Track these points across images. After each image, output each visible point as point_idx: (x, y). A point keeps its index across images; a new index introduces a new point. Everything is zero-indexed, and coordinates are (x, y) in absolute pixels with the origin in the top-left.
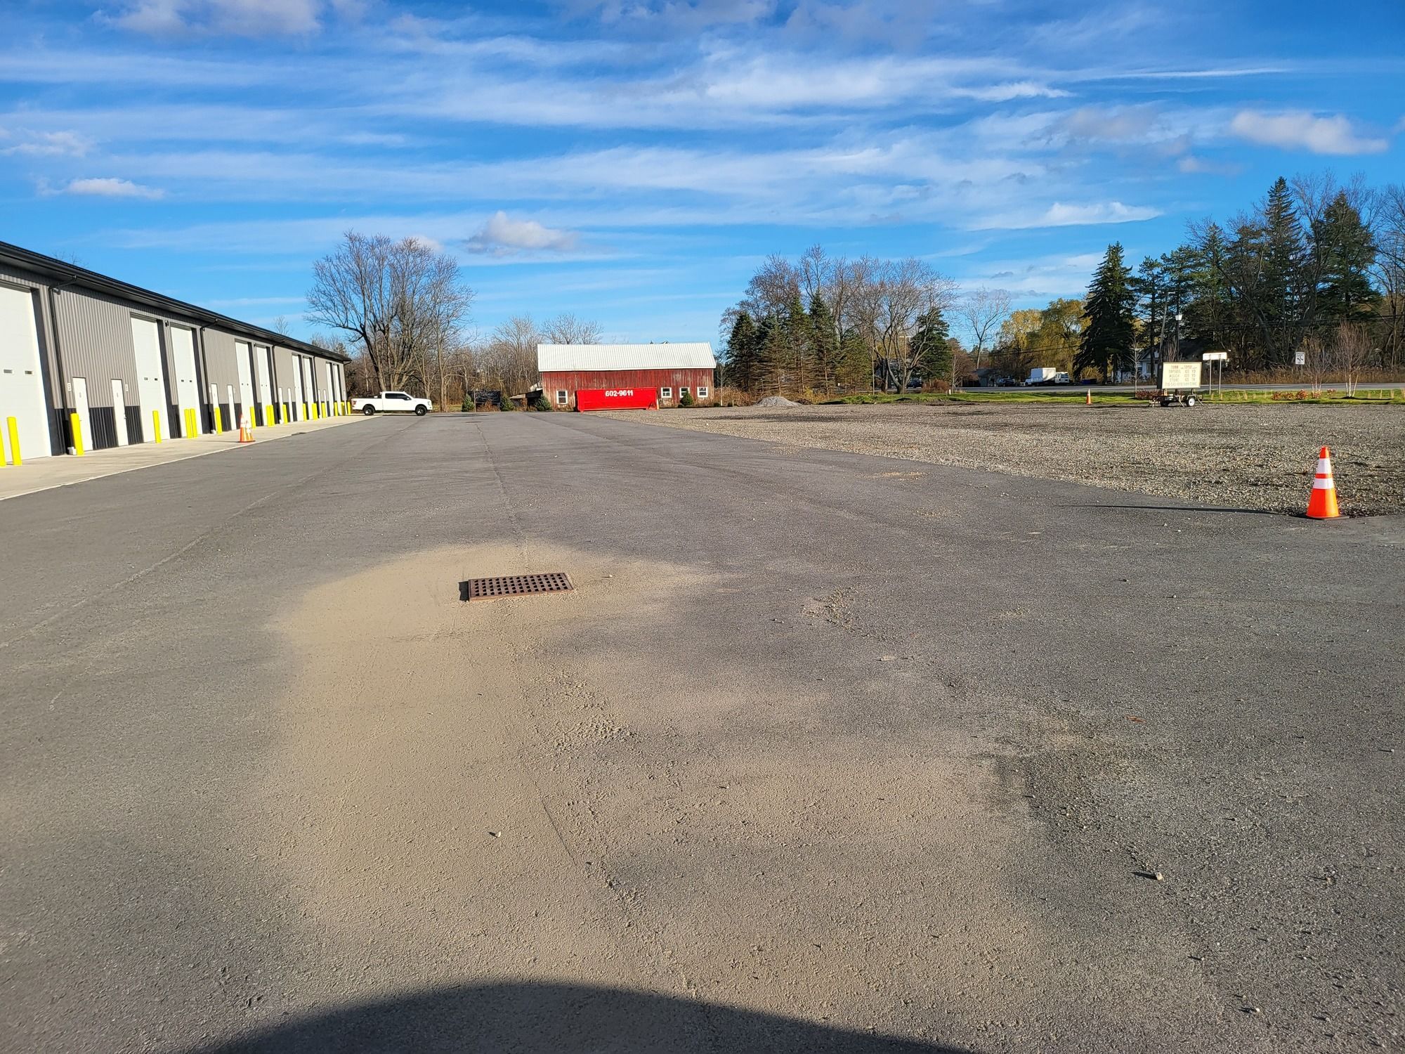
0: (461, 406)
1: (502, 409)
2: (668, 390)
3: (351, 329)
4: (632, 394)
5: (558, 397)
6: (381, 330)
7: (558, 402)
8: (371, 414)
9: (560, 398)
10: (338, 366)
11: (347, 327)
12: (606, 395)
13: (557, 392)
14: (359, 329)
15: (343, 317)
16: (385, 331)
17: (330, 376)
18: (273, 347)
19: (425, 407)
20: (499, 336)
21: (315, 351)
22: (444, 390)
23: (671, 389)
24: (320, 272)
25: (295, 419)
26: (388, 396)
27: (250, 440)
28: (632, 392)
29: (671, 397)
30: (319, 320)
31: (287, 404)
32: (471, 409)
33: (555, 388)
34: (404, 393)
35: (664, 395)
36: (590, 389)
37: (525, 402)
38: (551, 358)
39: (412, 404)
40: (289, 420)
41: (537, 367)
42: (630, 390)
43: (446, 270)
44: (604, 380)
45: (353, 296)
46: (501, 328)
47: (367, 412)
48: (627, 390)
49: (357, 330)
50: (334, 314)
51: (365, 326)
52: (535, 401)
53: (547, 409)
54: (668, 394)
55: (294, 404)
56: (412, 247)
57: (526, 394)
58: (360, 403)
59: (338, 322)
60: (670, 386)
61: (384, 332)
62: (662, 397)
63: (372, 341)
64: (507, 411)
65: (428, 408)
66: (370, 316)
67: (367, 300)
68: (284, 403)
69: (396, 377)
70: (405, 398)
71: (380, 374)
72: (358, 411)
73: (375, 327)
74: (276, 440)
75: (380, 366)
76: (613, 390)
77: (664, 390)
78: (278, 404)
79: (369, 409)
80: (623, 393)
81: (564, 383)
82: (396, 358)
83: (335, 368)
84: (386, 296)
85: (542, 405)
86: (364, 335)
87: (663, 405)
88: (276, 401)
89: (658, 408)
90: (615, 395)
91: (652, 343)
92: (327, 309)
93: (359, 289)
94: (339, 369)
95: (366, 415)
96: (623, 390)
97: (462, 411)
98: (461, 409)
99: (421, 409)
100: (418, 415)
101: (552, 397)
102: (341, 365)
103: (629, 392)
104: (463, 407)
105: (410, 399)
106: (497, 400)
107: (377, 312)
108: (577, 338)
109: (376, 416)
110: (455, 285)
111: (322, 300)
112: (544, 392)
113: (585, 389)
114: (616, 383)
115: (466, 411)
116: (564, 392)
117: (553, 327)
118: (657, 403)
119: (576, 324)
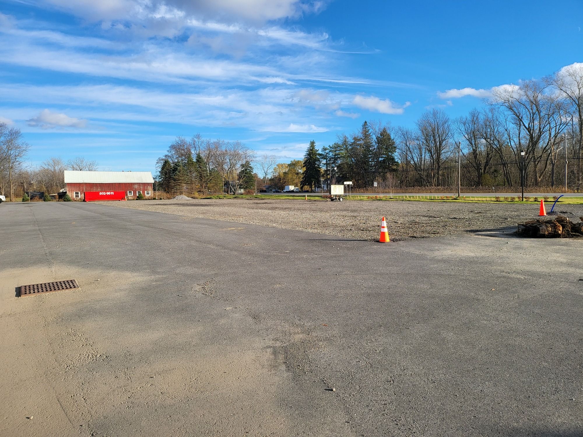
0: (22, 199)
1: (44, 200)
2: (131, 192)
4: (113, 194)
5: (75, 195)
7: (75, 197)
12: (100, 194)
13: (75, 193)
20: (44, 166)
22: (12, 191)
23: (132, 192)
28: (113, 193)
29: (132, 195)
32: (27, 200)
33: (73, 191)
35: (129, 194)
36: (92, 191)
37: (57, 197)
38: (71, 177)
41: (64, 181)
42: (112, 192)
43: (14, 134)
44: (99, 187)
46: (45, 162)
48: (111, 192)
52: (62, 196)
53: (69, 200)
57: (58, 193)
60: (132, 190)
62: (128, 195)
64: (47, 201)
65: (3, 200)
76: (104, 192)
77: (129, 192)
80: (108, 193)
81: (78, 188)
85: (67, 199)
87: (129, 199)
89: (126, 200)
90: (105, 194)
91: (123, 171)
96: (108, 192)
97: (22, 201)
98: (22, 200)
101: (71, 194)
103: (111, 193)
104: (23, 199)
106: (42, 196)
108: (85, 168)
110: (19, 141)
112: (68, 192)
113: (89, 191)
114: (105, 189)
115: (25, 201)
116: (78, 193)
117: (72, 163)
118: (126, 198)
119: (85, 161)
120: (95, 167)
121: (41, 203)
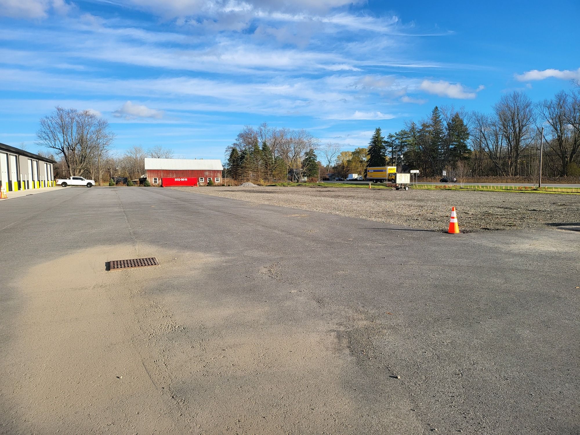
0: (109, 183)
1: (128, 185)
2: (202, 179)
3: (57, 148)
4: (187, 180)
5: (153, 181)
6: (71, 149)
7: (153, 183)
8: (65, 186)
11: (55, 148)
12: (175, 180)
13: (153, 179)
14: (61, 149)
15: (53, 143)
17: (46, 169)
18: (19, 156)
19: (92, 184)
20: (127, 154)
21: (39, 158)
22: (101, 177)
23: (204, 178)
24: (43, 123)
25: (28, 188)
26: (74, 179)
27: (5, 197)
28: (187, 179)
29: (204, 181)
30: (42, 144)
31: (24, 181)
32: (113, 185)
33: (152, 177)
34: (81, 177)
35: (201, 181)
36: (168, 178)
37: (139, 182)
38: (150, 164)
39: (85, 182)
40: (25, 189)
41: (144, 167)
42: (186, 178)
43: (102, 125)
44: (175, 174)
45: (58, 134)
46: (128, 150)
47: (63, 186)
48: (185, 178)
50: (49, 142)
51: (63, 148)
52: (143, 182)
53: (148, 186)
54: (202, 180)
55: (28, 181)
56: (87, 114)
57: (139, 179)
58: (60, 181)
59: (51, 145)
61: (73, 150)
62: (200, 181)
63: (67, 154)
64: (130, 186)
65: (93, 184)
66: (67, 143)
67: (65, 136)
68: (23, 181)
69: (78, 170)
70: (82, 180)
71: (70, 169)
72: (59, 185)
73: (68, 148)
74: (18, 198)
75: (70, 165)
76: (178, 178)
77: (201, 179)
78: (20, 181)
79: (65, 184)
80: (183, 180)
81: (156, 175)
82: (78, 162)
84: (74, 136)
85: (147, 184)
86: (63, 151)
87: (200, 185)
88: (19, 180)
89: (198, 186)
90: (179, 180)
91: (196, 159)
92: (46, 139)
93: (62, 131)
94: (50, 166)
96: (183, 178)
97: (109, 186)
98: (108, 185)
99: (89, 185)
100: (88, 187)
101: (151, 180)
102: (52, 165)
103: (185, 179)
104: (110, 184)
105: (84, 180)
106: (126, 181)
107: (70, 141)
108: (163, 156)
109: (67, 187)
110: (106, 131)
111: (43, 135)
112: (147, 178)
113: (166, 178)
114: (180, 175)
115: (111, 186)
116: (157, 179)
117: (152, 151)
118: (198, 184)
119: (162, 150)
120: (171, 155)
121: (125, 188)
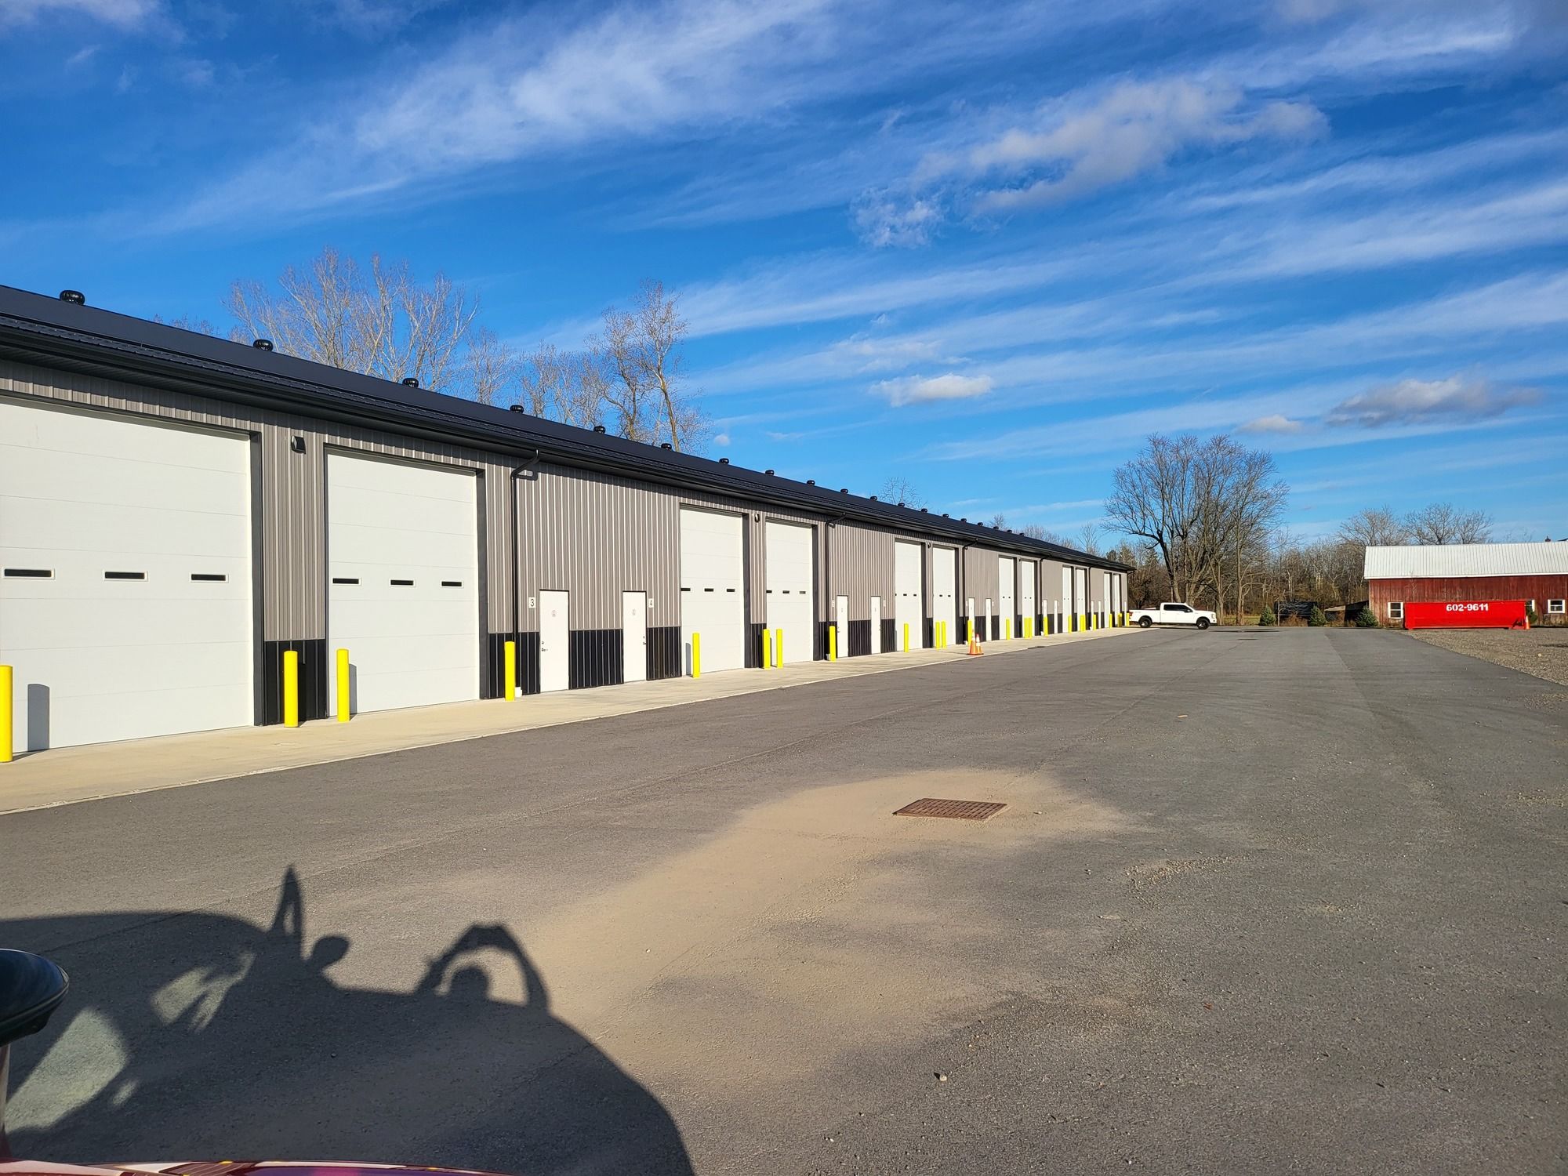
0: (1259, 617)
1: (1310, 624)
3: (1147, 535)
4: (1487, 609)
5: (1389, 610)
6: (1180, 535)
7: (1390, 617)
8: (1148, 626)
9: (1392, 612)
10: (1120, 575)
11: (1144, 534)
12: (1448, 609)
13: (1389, 604)
14: (1156, 535)
15: (1140, 523)
16: (1184, 536)
17: (1110, 588)
18: (1041, 561)
19: (1208, 620)
20: (1347, 534)
21: (1090, 561)
22: (1241, 601)
24: (1120, 476)
26: (1167, 608)
27: (979, 652)
28: (1486, 605)
30: (1117, 527)
32: (1270, 622)
33: (1386, 599)
34: (1185, 604)
36: (1436, 601)
37: (1343, 616)
38: (1381, 563)
39: (1192, 617)
41: (1362, 568)
42: (1484, 603)
43: (1258, 464)
44: (1458, 588)
45: (1153, 502)
47: (1143, 624)
48: (1479, 603)
49: (1153, 536)
50: (1131, 521)
51: (1162, 532)
52: (1356, 615)
53: (1370, 624)
56: (1221, 445)
57: (1347, 606)
58: (1137, 615)
59: (1136, 529)
61: (1182, 537)
63: (1169, 547)
64: (1315, 625)
65: (1211, 621)
66: (1169, 521)
67: (1166, 505)
69: (1193, 586)
70: (1185, 609)
71: (1176, 584)
72: (1135, 623)
73: (1172, 532)
75: (1175, 574)
76: (1458, 604)
79: (1146, 621)
80: (1473, 607)
81: (1399, 593)
82: (1194, 565)
83: (1116, 578)
84: (1188, 502)
85: (1364, 620)
86: (1161, 541)
88: (1039, 613)
89: (1528, 627)
90: (1461, 610)
92: (1125, 516)
93: (1160, 493)
94: (1120, 580)
95: (1142, 627)
96: (1473, 604)
97: (1259, 625)
98: (1259, 622)
99: (1203, 622)
100: (1200, 628)
101: (1380, 609)
102: (1124, 575)
103: (1482, 606)
104: (1261, 620)
105: (1191, 611)
106: (1307, 612)
107: (1178, 516)
109: (1153, 628)
110: (1267, 485)
111: (1121, 507)
112: (1371, 603)
113: (1430, 601)
115: (1265, 625)
116: (1400, 604)
117: (1418, 521)
118: (1527, 621)
121: (1304, 629)
